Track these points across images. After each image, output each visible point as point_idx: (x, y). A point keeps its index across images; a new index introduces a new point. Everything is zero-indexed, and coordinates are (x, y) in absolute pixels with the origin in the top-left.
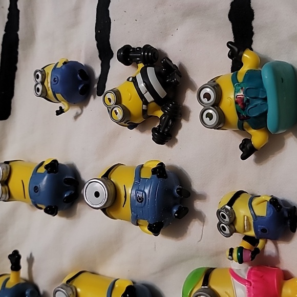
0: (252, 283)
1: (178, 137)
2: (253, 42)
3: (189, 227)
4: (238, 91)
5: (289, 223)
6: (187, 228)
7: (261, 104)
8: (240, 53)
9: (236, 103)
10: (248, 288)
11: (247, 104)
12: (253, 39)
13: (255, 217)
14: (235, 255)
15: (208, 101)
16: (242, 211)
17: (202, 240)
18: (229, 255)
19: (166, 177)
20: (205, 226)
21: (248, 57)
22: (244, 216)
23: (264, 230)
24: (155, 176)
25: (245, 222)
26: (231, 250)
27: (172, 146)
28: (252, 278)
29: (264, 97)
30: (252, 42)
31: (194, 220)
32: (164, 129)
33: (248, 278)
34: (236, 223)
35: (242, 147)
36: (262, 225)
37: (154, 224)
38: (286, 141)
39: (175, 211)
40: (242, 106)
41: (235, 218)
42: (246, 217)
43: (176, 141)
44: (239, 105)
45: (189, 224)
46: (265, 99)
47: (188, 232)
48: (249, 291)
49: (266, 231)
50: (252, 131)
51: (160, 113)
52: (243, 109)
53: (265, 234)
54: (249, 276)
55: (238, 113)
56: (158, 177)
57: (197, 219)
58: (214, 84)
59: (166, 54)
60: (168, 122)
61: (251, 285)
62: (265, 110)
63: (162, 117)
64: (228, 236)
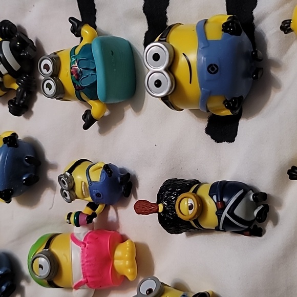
0: (87, 245)
1: (34, 109)
2: (97, 20)
3: (42, 196)
4: (74, 63)
5: (123, 188)
6: (40, 197)
7: (92, 75)
8: (79, 28)
9: (72, 74)
10: (82, 249)
11: (80, 74)
12: (96, 16)
13: (90, 182)
14: (72, 218)
15: (47, 71)
16: (79, 177)
17: (53, 208)
18: (67, 219)
19: (17, 146)
20: (56, 195)
21: (87, 32)
22: (82, 182)
23: (98, 195)
24: (6, 145)
25: (83, 187)
26: (69, 215)
27: (29, 118)
28: (88, 240)
29: (93, 68)
30: (95, 19)
31: (47, 189)
32: (20, 101)
33: (84, 240)
34: (75, 188)
35: (84, 117)
36: (96, 190)
37: (3, 191)
38: (125, 112)
39: (24, 178)
40: (76, 77)
41: (74, 184)
42: (83, 183)
43: (32, 113)
44: (74, 75)
45: (42, 193)
46: (95, 70)
47: (41, 200)
48: (83, 252)
49: (100, 196)
50: (91, 102)
51: (16, 86)
52: (78, 80)
53: (100, 198)
54: (85, 239)
55: (74, 84)
56: (9, 146)
57: (50, 188)
58: (55, 56)
59: (25, 30)
60: (23, 94)
61: (85, 247)
62: (95, 80)
63: (18, 89)
64: (70, 201)
